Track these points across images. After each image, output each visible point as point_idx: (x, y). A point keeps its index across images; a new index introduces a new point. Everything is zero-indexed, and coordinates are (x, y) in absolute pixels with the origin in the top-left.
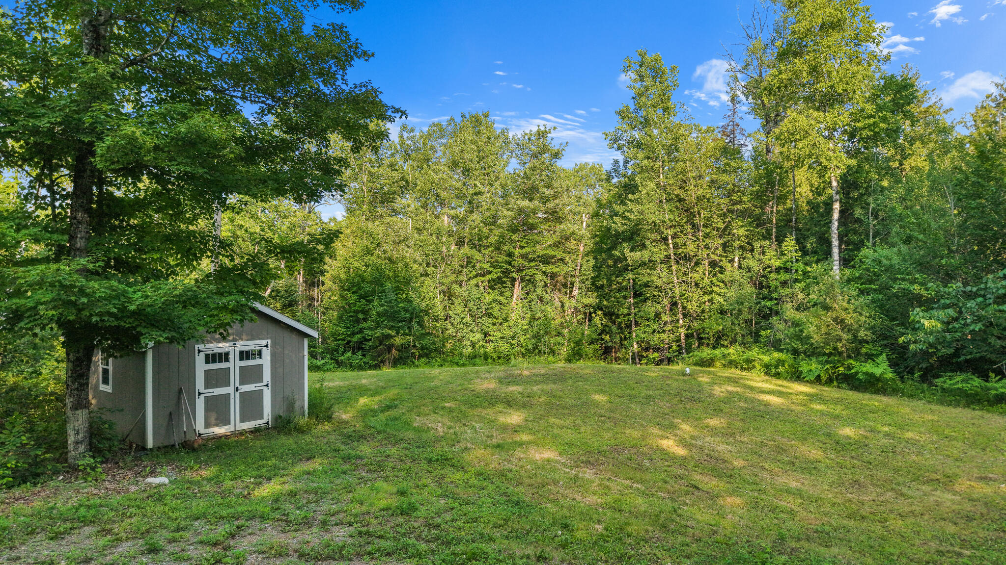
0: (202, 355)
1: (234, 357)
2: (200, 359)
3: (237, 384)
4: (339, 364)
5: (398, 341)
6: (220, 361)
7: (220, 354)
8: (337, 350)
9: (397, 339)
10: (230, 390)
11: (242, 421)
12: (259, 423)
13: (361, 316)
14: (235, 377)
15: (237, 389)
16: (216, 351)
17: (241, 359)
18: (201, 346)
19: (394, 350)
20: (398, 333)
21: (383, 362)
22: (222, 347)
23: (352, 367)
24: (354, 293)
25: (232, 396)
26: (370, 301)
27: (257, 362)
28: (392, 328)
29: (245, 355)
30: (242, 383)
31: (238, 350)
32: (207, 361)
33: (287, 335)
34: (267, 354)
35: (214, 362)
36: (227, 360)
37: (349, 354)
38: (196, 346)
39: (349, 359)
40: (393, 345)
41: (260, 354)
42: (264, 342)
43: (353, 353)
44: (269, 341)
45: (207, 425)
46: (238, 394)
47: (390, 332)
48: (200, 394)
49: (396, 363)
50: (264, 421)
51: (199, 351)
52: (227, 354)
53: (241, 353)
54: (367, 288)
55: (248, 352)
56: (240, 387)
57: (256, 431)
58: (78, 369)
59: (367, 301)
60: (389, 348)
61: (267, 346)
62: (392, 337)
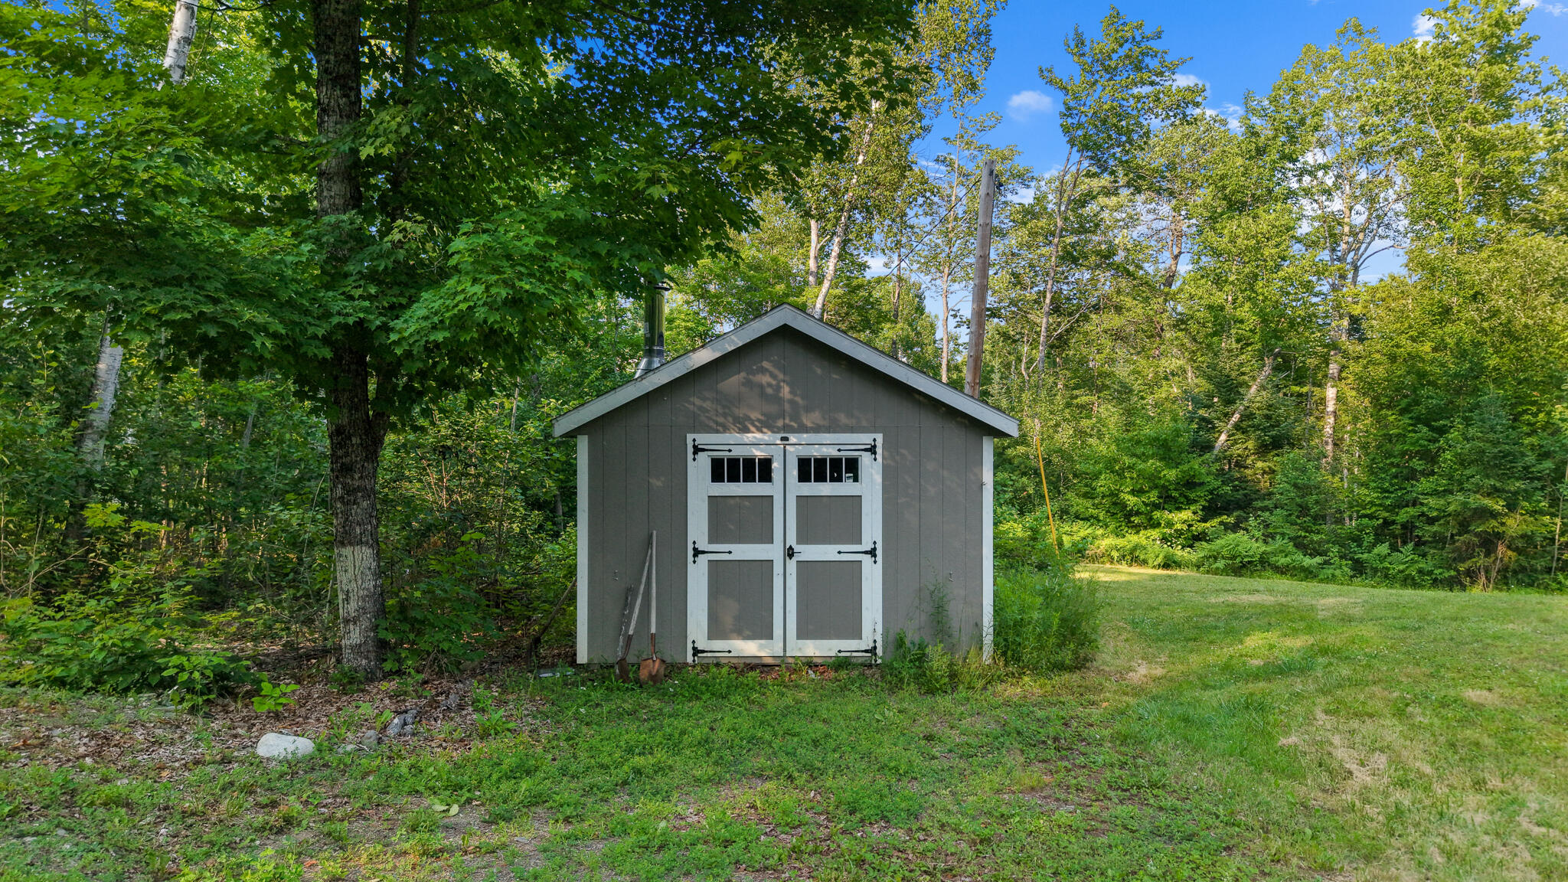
0: (704, 459)
1: (785, 470)
2: (699, 470)
3: (792, 540)
4: (1359, 568)
5: (1514, 525)
6: (749, 478)
7: (749, 462)
8: (1358, 540)
9: (1510, 522)
10: (772, 552)
11: (802, 634)
12: (848, 645)
13: (1417, 464)
14: (785, 522)
15: (790, 553)
16: (738, 452)
17: (804, 477)
18: (702, 439)
19: (1501, 549)
20: (1512, 507)
21: (1472, 574)
22: (754, 443)
23: (1388, 578)
24: (1403, 412)
25: (778, 569)
26: (1442, 431)
27: (845, 488)
28: (1494, 492)
29: (811, 469)
30: (802, 539)
31: (794, 453)
32: (717, 476)
33: (929, 423)
34: (872, 470)
35: (734, 478)
36: (766, 476)
37: (1383, 549)
38: (690, 437)
39: (1382, 558)
40: (1499, 536)
41: (853, 465)
42: (866, 439)
43: (1394, 548)
44: (879, 438)
45: (716, 630)
46: (792, 565)
47: (1488, 502)
48: (697, 552)
49: (1507, 578)
50: (865, 643)
51: (697, 450)
52: (766, 464)
53: (804, 463)
54: (1432, 398)
55: (820, 462)
56: (797, 548)
57: (841, 663)
58: (340, 453)
59: (1432, 429)
60: (1489, 543)
61: (872, 450)
62: (1494, 515)
